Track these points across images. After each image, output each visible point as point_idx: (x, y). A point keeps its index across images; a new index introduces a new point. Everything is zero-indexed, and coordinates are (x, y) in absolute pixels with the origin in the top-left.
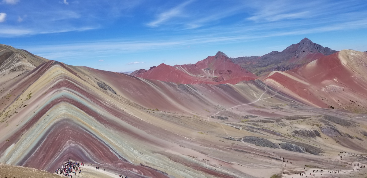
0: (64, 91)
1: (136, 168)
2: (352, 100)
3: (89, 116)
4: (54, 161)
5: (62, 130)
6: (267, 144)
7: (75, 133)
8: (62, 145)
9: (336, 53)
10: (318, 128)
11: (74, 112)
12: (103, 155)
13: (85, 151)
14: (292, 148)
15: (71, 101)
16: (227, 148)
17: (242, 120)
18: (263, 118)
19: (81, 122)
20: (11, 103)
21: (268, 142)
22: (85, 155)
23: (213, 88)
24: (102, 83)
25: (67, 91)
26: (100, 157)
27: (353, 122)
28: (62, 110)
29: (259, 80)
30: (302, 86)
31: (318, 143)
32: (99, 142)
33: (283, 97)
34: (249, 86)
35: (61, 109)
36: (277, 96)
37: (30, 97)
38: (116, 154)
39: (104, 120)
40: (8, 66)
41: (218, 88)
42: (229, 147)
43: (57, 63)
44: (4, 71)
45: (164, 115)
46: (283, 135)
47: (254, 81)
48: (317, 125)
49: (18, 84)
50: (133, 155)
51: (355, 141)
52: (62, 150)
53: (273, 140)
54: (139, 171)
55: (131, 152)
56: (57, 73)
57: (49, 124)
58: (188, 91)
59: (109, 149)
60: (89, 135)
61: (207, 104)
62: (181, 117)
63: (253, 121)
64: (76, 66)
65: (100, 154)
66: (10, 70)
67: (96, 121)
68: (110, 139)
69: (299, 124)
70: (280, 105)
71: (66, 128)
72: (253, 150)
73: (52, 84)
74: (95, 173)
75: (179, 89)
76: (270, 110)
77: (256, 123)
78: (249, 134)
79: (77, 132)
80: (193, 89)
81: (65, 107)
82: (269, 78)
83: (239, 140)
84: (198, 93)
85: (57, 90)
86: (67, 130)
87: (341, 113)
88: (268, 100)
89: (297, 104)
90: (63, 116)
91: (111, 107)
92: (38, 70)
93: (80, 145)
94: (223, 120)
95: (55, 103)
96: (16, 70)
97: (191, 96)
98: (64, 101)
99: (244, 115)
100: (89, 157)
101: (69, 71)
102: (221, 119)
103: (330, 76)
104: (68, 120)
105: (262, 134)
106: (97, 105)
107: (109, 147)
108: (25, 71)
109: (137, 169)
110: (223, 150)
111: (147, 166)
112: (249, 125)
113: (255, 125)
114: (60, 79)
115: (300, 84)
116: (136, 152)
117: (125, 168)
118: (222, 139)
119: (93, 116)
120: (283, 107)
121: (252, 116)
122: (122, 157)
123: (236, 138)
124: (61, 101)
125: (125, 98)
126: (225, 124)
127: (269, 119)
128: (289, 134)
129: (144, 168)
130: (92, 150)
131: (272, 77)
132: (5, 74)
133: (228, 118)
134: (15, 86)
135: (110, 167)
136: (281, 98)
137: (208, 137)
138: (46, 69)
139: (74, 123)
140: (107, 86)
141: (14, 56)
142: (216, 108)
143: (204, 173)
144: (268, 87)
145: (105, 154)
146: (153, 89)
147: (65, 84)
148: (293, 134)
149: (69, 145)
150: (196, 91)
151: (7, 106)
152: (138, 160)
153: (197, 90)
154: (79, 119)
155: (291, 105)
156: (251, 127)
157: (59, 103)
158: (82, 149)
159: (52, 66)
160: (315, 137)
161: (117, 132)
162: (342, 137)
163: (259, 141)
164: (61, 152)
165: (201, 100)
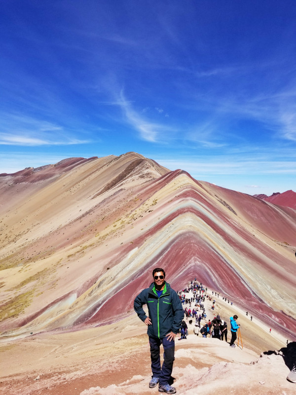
0: (190, 201)
1: (276, 314)
3: (216, 233)
4: (177, 277)
5: (188, 243)
7: (202, 250)
8: (187, 260)
11: (201, 225)
12: (233, 285)
13: (212, 275)
15: (198, 213)
19: (207, 238)
20: (137, 206)
22: (212, 280)
25: (194, 202)
26: (229, 287)
28: (189, 221)
32: (228, 267)
35: (187, 219)
37: (155, 203)
38: (248, 289)
39: (233, 242)
40: (138, 173)
43: (183, 172)
49: (145, 190)
50: (271, 296)
54: (280, 320)
55: (268, 291)
56: (184, 183)
57: (174, 234)
59: (240, 280)
60: (217, 256)
65: (228, 282)
66: (139, 177)
67: (224, 241)
68: (241, 267)
71: (192, 241)
73: (178, 192)
81: (192, 219)
85: (183, 199)
86: (192, 245)
90: (189, 228)
91: (239, 228)
92: (165, 178)
93: (207, 266)
95: (180, 212)
96: (144, 177)
98: (191, 212)
100: (217, 283)
104: (194, 233)
106: (225, 223)
107: (240, 276)
108: (152, 178)
109: (278, 317)
111: (290, 316)
114: (187, 188)
116: (274, 292)
117: (261, 311)
119: (221, 235)
122: (257, 294)
124: (187, 211)
129: (287, 318)
130: (219, 275)
132: (134, 179)
134: (142, 191)
135: (242, 303)
138: (173, 177)
139: (200, 238)
141: (144, 164)
145: (235, 285)
146: (281, 217)
147: (192, 194)
149: (194, 262)
151: (133, 209)
152: (277, 304)
154: (206, 235)
157: (185, 212)
158: (208, 270)
159: (179, 175)
161: (250, 261)
164: (185, 268)
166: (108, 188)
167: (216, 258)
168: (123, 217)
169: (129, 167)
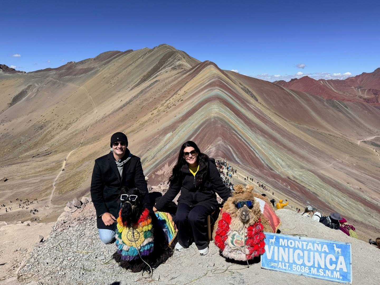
0: (216, 90)
1: (283, 180)
3: (238, 118)
5: (213, 127)
12: (249, 158)
20: (171, 96)
24: (246, 89)
25: (219, 91)
28: (215, 108)
35: (213, 107)
37: (186, 92)
38: (262, 161)
40: (170, 65)
43: (211, 63)
44: (167, 69)
45: (309, 130)
49: (177, 81)
50: (280, 166)
54: (286, 184)
55: (278, 162)
56: (211, 73)
58: (338, 108)
59: (255, 154)
62: (328, 135)
66: (171, 68)
67: (245, 124)
73: (206, 83)
75: (326, 104)
80: (343, 107)
81: (217, 106)
84: (350, 112)
85: (211, 88)
91: (258, 112)
92: (194, 69)
95: (208, 100)
96: (176, 68)
97: (341, 114)
98: (217, 100)
102: (375, 146)
104: (218, 118)
108: (183, 70)
109: (285, 182)
111: (294, 181)
114: (214, 79)
116: (283, 164)
117: (271, 178)
122: (269, 165)
125: (267, 106)
129: (291, 183)
130: (239, 152)
132: (167, 71)
134: (175, 82)
135: (256, 172)
138: (202, 68)
140: (250, 92)
141: (175, 56)
142: (370, 132)
143: (363, 206)
147: (218, 84)
150: (348, 110)
151: (168, 99)
152: (285, 172)
153: (349, 108)
159: (207, 66)
165: (353, 121)
166: (144, 79)
168: (159, 106)
169: (162, 59)
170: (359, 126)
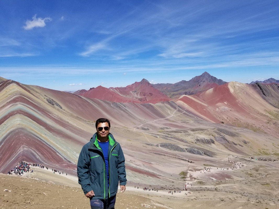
0: (20, 105)
2: (237, 118)
3: (40, 126)
4: (10, 162)
5: (17, 137)
6: (177, 149)
7: (28, 139)
8: (17, 149)
9: (226, 83)
10: (213, 137)
11: (28, 122)
12: (51, 157)
13: (36, 154)
14: (195, 151)
15: (25, 114)
16: (149, 152)
17: (159, 131)
18: (174, 129)
19: (33, 130)
21: (178, 147)
22: (36, 158)
23: (139, 106)
24: (51, 100)
25: (22, 105)
26: (49, 159)
27: (237, 133)
28: (18, 121)
29: (172, 102)
30: (202, 107)
31: (213, 148)
32: (48, 147)
33: (189, 114)
34: (165, 105)
35: (16, 120)
36: (184, 114)
38: (62, 157)
39: (52, 129)
41: (142, 106)
42: (150, 151)
43: (13, 82)
46: (189, 142)
47: (168, 102)
48: (212, 135)
50: (76, 158)
51: (238, 147)
52: (17, 154)
53: (182, 146)
55: (74, 155)
56: (14, 91)
57: (6, 132)
58: (120, 108)
59: (56, 153)
60: (40, 141)
61: (134, 118)
63: (167, 132)
64: (29, 85)
65: (48, 156)
67: (46, 130)
68: (57, 145)
69: (200, 134)
70: (187, 120)
71: (20, 135)
72: (167, 153)
73: (9, 99)
74: (45, 172)
75: (112, 106)
76: (180, 124)
77: (169, 133)
78: (164, 141)
79: (30, 139)
80: (123, 106)
81: (20, 118)
82: (180, 100)
83: (157, 146)
84: (128, 110)
85: (13, 104)
86: (21, 137)
87: (229, 127)
88: (179, 116)
89: (198, 120)
90: (18, 126)
91: (58, 119)
93: (32, 149)
94: (146, 131)
95: (11, 114)
97: (122, 112)
98: (20, 113)
99: (161, 127)
100: (40, 159)
101: (24, 89)
102: (144, 130)
103: (222, 100)
104: (22, 129)
105: (174, 141)
106: (47, 118)
107: (56, 151)
110: (146, 153)
112: (164, 135)
113: (169, 134)
114: (16, 95)
115: (201, 105)
117: (69, 168)
118: (145, 145)
119: (43, 126)
120: (189, 122)
121: (167, 128)
122: (67, 159)
123: (155, 144)
124: (16, 113)
125: (70, 112)
126: (147, 134)
127: (178, 130)
128: (193, 142)
130: (42, 154)
131: (181, 100)
133: (149, 129)
135: (57, 166)
136: (188, 115)
137: (135, 143)
138: (4, 87)
139: (27, 131)
140: (55, 102)
142: (140, 121)
143: (131, 171)
144: (179, 106)
145: (53, 156)
146: (92, 105)
147: (20, 100)
148: (196, 141)
149: (23, 149)
153: (127, 107)
154: (32, 128)
155: (195, 120)
156: (166, 136)
157: (15, 114)
158: (33, 152)
159: (9, 84)
160: (211, 144)
161: (63, 139)
162: (229, 144)
163: (172, 146)
164: (16, 155)
165: (130, 115)
167: (39, 143)
170: (134, 119)
